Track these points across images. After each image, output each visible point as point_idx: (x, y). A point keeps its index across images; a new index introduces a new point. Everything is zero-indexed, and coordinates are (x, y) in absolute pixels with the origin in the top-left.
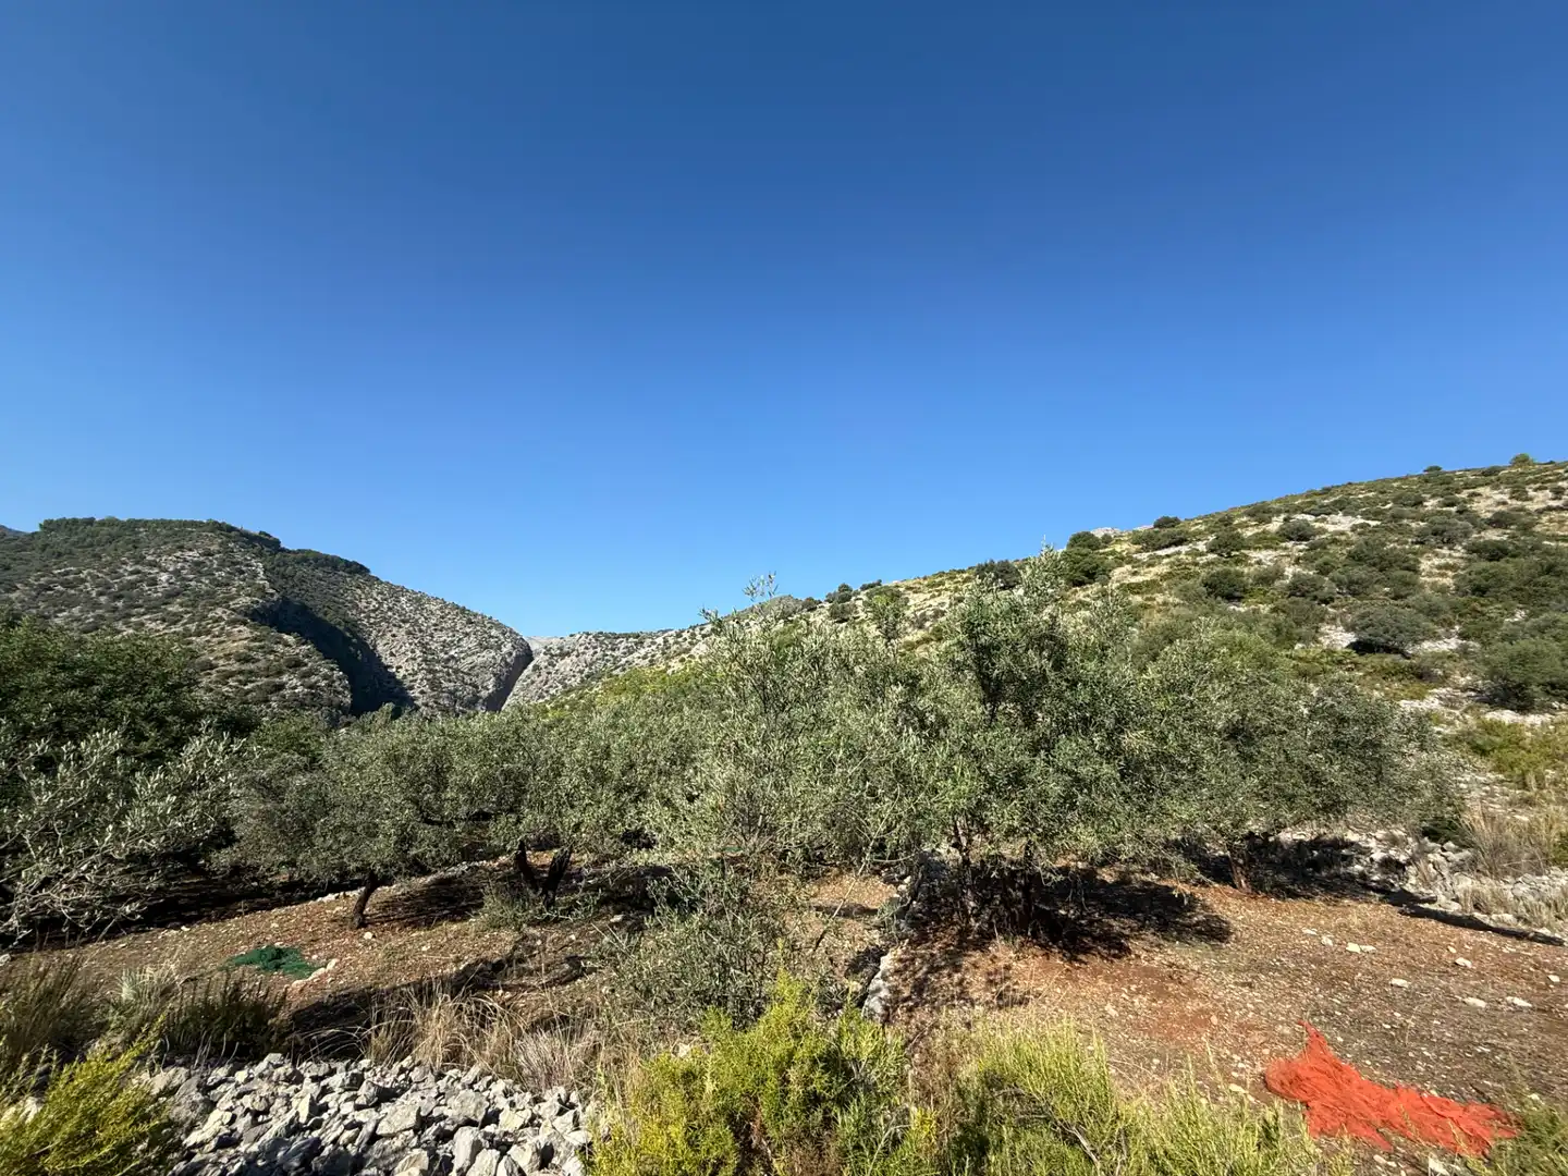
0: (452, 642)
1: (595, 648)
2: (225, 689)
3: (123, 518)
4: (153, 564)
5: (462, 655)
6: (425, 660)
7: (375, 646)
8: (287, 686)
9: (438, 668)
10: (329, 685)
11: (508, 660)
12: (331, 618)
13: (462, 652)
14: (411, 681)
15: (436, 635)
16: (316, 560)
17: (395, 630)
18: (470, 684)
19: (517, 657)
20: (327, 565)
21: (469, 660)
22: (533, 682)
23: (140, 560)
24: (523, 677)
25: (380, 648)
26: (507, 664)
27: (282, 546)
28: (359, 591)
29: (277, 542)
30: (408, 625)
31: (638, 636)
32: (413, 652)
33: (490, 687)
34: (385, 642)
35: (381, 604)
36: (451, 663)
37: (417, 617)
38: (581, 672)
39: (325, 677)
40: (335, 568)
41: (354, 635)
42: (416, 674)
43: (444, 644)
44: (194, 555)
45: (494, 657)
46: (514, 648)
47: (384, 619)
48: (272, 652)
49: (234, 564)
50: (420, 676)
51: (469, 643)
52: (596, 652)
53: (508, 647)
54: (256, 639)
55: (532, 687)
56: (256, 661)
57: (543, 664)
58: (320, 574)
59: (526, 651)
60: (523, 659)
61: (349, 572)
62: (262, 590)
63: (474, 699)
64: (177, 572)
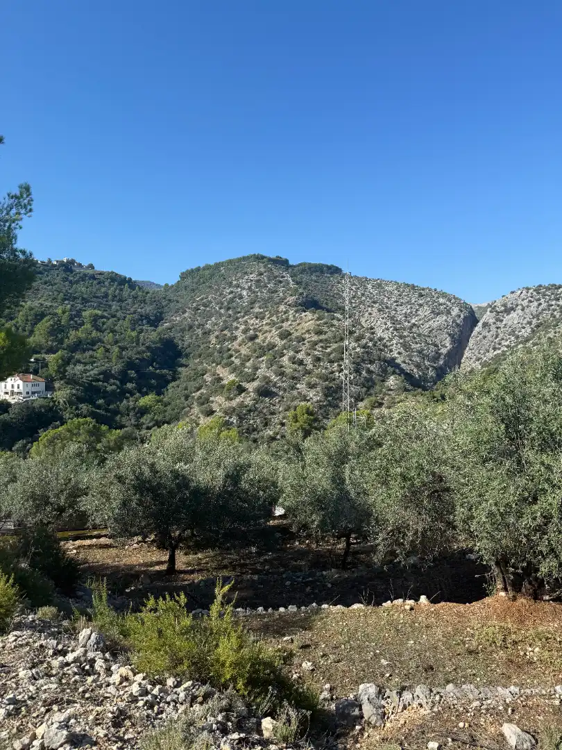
0: (412, 313)
1: (539, 300)
2: (316, 353)
3: (212, 263)
4: (238, 286)
5: (421, 322)
6: (396, 329)
8: (350, 348)
9: (406, 334)
10: (374, 345)
11: (458, 322)
13: (420, 320)
14: (390, 346)
15: (399, 309)
16: (310, 269)
17: (370, 310)
18: (432, 344)
19: (465, 318)
20: (317, 271)
21: (427, 325)
22: (485, 337)
23: (230, 284)
24: (475, 333)
26: (458, 325)
27: (291, 263)
28: (340, 285)
29: (286, 261)
30: (377, 305)
32: (386, 324)
33: (448, 345)
35: (356, 292)
36: (414, 330)
37: (382, 298)
38: (530, 323)
40: (322, 272)
42: (392, 340)
43: (406, 315)
44: (253, 276)
45: (446, 321)
46: (461, 311)
47: (361, 303)
48: (332, 325)
49: (276, 277)
50: (395, 342)
51: (425, 312)
52: (540, 304)
53: (455, 311)
54: (318, 319)
55: (485, 342)
56: (326, 333)
57: (491, 321)
58: (314, 278)
59: (472, 312)
60: (471, 319)
61: (331, 273)
62: (296, 290)
63: (437, 356)
64: (249, 289)
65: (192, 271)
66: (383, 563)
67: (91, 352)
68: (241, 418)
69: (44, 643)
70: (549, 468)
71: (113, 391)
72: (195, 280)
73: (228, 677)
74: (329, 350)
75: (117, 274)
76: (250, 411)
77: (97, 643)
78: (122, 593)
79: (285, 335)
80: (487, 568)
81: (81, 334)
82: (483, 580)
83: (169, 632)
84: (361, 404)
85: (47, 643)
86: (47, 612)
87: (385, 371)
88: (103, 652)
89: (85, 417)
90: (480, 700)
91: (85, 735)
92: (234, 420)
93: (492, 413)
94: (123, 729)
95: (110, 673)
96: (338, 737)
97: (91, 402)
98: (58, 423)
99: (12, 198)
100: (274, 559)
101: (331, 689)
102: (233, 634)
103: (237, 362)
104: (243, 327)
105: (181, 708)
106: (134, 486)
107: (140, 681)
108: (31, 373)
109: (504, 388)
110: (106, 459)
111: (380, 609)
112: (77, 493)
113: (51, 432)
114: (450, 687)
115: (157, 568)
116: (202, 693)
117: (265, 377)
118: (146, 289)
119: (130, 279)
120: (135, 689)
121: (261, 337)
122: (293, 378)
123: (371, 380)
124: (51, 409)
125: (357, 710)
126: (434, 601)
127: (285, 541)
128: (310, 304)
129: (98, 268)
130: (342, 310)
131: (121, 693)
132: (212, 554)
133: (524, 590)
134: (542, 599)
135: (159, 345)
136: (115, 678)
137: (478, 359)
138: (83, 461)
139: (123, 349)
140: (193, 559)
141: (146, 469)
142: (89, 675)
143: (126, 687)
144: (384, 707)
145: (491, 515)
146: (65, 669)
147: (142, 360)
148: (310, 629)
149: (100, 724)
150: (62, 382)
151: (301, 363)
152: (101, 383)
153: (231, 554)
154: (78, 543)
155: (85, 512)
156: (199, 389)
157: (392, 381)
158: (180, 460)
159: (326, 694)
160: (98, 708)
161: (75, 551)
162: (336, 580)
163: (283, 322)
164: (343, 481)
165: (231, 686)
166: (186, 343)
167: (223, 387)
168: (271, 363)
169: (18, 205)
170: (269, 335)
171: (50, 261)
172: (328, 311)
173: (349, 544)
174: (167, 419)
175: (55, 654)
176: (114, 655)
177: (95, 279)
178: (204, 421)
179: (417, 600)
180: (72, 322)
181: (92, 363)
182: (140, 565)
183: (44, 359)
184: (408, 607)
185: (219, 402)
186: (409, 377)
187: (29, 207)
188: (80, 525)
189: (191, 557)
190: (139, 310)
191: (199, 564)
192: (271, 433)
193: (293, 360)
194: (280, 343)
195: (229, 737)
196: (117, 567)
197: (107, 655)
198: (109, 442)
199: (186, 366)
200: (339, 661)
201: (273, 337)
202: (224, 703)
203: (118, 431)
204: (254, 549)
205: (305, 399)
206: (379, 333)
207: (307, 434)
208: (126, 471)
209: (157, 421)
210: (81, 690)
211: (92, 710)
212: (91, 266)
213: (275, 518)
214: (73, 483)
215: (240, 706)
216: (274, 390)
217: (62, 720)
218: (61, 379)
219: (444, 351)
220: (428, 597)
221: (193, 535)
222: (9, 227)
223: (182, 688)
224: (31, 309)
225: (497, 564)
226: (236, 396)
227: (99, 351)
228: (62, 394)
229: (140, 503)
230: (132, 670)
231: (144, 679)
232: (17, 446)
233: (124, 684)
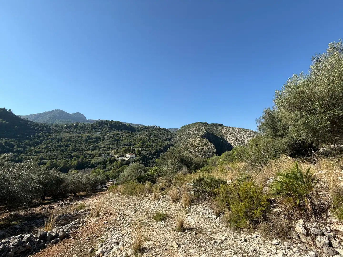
0: (242, 136)
2: (196, 150)
3: (188, 125)
4: (190, 131)
5: (245, 139)
6: (237, 141)
7: (226, 140)
8: (205, 149)
9: (240, 143)
12: (217, 135)
13: (244, 139)
14: (235, 146)
15: (238, 135)
16: (214, 125)
17: (229, 136)
20: (216, 125)
21: (247, 140)
25: (227, 140)
27: (208, 123)
28: (222, 129)
30: (232, 134)
32: (234, 140)
34: (228, 138)
35: (226, 131)
36: (243, 141)
37: (233, 132)
39: (211, 146)
40: (217, 126)
41: (222, 138)
42: (235, 144)
43: (240, 137)
44: (195, 128)
47: (227, 134)
48: (202, 142)
49: (200, 128)
51: (246, 136)
58: (215, 127)
61: (220, 126)
62: (204, 132)
64: (193, 131)
65: (183, 126)
71: (150, 158)
75: (164, 128)
108: (133, 153)
129: (160, 127)
135: (166, 146)
147: (161, 150)
150: (138, 155)
152: (148, 156)
177: (159, 130)
180: (148, 141)
181: (148, 151)
190: (167, 137)
227: (151, 148)
228: (137, 158)
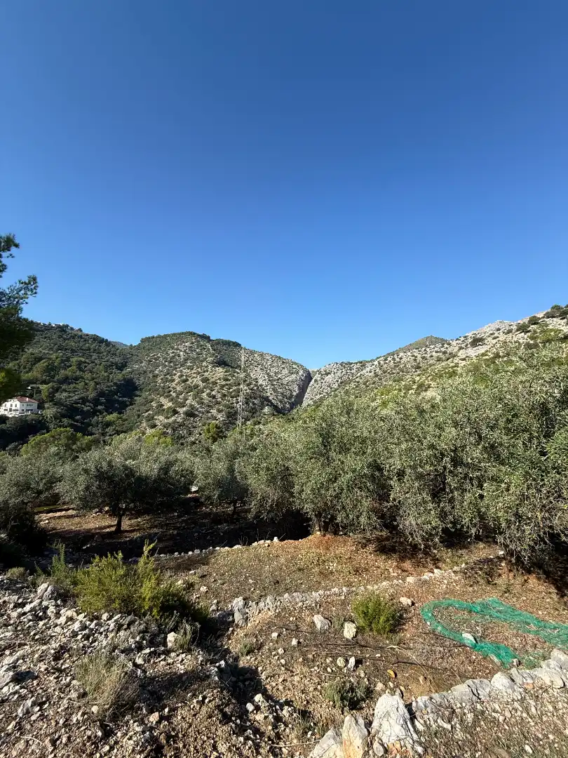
0: (278, 372)
1: (342, 369)
2: (223, 391)
4: (177, 349)
6: (270, 380)
9: (275, 383)
10: (257, 389)
11: (302, 378)
13: (283, 376)
14: (266, 390)
15: (272, 369)
16: (223, 343)
17: (256, 368)
18: (288, 390)
19: (306, 376)
20: (227, 344)
21: (286, 379)
22: (315, 387)
23: (173, 348)
24: (310, 385)
26: (302, 380)
27: (211, 338)
28: (239, 354)
29: (209, 337)
30: (260, 366)
31: (361, 363)
32: (264, 377)
33: (297, 391)
35: (248, 358)
36: (280, 381)
37: (262, 362)
38: (337, 381)
40: (229, 345)
42: (267, 386)
43: (276, 373)
44: (188, 344)
45: (296, 377)
46: (304, 373)
47: (251, 364)
49: (201, 346)
50: (269, 387)
51: (286, 371)
52: (342, 372)
53: (301, 372)
54: (226, 372)
55: (315, 390)
56: (230, 380)
57: (319, 379)
58: (224, 348)
59: (309, 374)
60: (309, 377)
61: (235, 346)
62: (213, 354)
63: (291, 396)
64: (185, 351)
65: (149, 338)
66: (254, 518)
67: (74, 385)
68: (174, 430)
69: (6, 598)
70: (343, 463)
71: (88, 411)
72: (151, 344)
73: (147, 608)
74: (231, 390)
75: (98, 336)
76: (180, 426)
77: (52, 593)
78: (79, 549)
79: (205, 380)
80: (310, 519)
81: (68, 372)
82: (309, 526)
83: (107, 581)
84: (248, 423)
85: (10, 599)
86: (15, 572)
87: (262, 403)
88: (56, 600)
89: (66, 427)
90: (302, 601)
91: (29, 672)
92: (169, 431)
93: (316, 432)
94: (62, 661)
95: (58, 616)
96: (219, 637)
97: (71, 417)
98: (45, 431)
99: (22, 283)
100: (189, 519)
101: (218, 603)
102: (153, 577)
103: (174, 395)
104: (179, 374)
105: (111, 635)
106: (96, 477)
107: (82, 619)
108: (27, 397)
109: (322, 418)
110: (78, 457)
111: (251, 547)
112: (53, 481)
113: (38, 438)
114: (286, 595)
115: (108, 530)
116: (127, 622)
117: (191, 405)
118: (118, 346)
119: (107, 340)
120: (76, 626)
121: (190, 381)
122: (209, 406)
123: (255, 408)
124: (41, 421)
125: (231, 617)
126: (282, 540)
127: (197, 507)
128: (221, 363)
129: (85, 331)
130: (239, 367)
131: (65, 631)
132: (148, 518)
133: (329, 530)
134: (338, 534)
135: (123, 382)
136: (62, 620)
137: (312, 399)
138: (60, 458)
139: (97, 384)
140: (134, 522)
141: (104, 464)
142: (42, 620)
143: (69, 625)
144: (247, 613)
145: (313, 490)
146: (22, 618)
147: (110, 391)
148: (207, 564)
149: (42, 660)
150: (51, 404)
151: (214, 397)
152: (79, 405)
153: (160, 518)
154: (51, 515)
155: (58, 493)
156: (147, 411)
157: (266, 410)
158: (130, 458)
159: (214, 607)
160: (44, 647)
161: (47, 521)
162: (226, 531)
163: (204, 372)
164: (234, 471)
165: (149, 613)
166: (141, 382)
167: (164, 410)
168: (195, 397)
169: (27, 288)
170: (195, 380)
171: (50, 324)
172: (232, 367)
173: (235, 508)
174: (124, 429)
175: (15, 607)
176: (64, 601)
177: (82, 338)
178: (149, 431)
179: (272, 540)
180: (63, 365)
181: (75, 391)
182: (96, 529)
183: (38, 388)
184: (266, 545)
185: (160, 419)
186: (276, 408)
187: (34, 291)
188: (53, 503)
189: (133, 521)
190: (111, 360)
191: (138, 526)
192: (193, 440)
193: (209, 395)
194: (202, 385)
195: (144, 652)
196: (79, 531)
197: (59, 602)
198: (82, 444)
199: (140, 396)
200: (223, 584)
201: (197, 380)
202: (142, 627)
203: (89, 437)
204: (176, 514)
205: (215, 419)
206: (260, 382)
207: (215, 440)
208: (91, 466)
209: (117, 431)
210: (32, 634)
211: (39, 650)
212: (80, 330)
213: (191, 493)
214: (51, 474)
215: (154, 628)
216: (197, 413)
217: (11, 662)
218: (50, 401)
219: (294, 394)
220: (278, 538)
221: (135, 507)
222: (18, 302)
223: (113, 620)
224: (32, 354)
225: (316, 515)
226: (172, 416)
227: (80, 384)
228: (50, 412)
229: (99, 487)
230: (76, 612)
231: (85, 617)
232: (10, 447)
233: (68, 624)
